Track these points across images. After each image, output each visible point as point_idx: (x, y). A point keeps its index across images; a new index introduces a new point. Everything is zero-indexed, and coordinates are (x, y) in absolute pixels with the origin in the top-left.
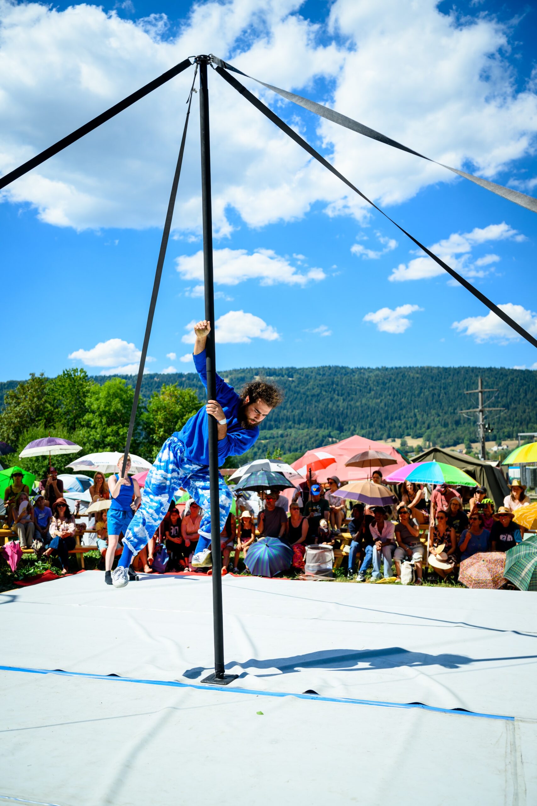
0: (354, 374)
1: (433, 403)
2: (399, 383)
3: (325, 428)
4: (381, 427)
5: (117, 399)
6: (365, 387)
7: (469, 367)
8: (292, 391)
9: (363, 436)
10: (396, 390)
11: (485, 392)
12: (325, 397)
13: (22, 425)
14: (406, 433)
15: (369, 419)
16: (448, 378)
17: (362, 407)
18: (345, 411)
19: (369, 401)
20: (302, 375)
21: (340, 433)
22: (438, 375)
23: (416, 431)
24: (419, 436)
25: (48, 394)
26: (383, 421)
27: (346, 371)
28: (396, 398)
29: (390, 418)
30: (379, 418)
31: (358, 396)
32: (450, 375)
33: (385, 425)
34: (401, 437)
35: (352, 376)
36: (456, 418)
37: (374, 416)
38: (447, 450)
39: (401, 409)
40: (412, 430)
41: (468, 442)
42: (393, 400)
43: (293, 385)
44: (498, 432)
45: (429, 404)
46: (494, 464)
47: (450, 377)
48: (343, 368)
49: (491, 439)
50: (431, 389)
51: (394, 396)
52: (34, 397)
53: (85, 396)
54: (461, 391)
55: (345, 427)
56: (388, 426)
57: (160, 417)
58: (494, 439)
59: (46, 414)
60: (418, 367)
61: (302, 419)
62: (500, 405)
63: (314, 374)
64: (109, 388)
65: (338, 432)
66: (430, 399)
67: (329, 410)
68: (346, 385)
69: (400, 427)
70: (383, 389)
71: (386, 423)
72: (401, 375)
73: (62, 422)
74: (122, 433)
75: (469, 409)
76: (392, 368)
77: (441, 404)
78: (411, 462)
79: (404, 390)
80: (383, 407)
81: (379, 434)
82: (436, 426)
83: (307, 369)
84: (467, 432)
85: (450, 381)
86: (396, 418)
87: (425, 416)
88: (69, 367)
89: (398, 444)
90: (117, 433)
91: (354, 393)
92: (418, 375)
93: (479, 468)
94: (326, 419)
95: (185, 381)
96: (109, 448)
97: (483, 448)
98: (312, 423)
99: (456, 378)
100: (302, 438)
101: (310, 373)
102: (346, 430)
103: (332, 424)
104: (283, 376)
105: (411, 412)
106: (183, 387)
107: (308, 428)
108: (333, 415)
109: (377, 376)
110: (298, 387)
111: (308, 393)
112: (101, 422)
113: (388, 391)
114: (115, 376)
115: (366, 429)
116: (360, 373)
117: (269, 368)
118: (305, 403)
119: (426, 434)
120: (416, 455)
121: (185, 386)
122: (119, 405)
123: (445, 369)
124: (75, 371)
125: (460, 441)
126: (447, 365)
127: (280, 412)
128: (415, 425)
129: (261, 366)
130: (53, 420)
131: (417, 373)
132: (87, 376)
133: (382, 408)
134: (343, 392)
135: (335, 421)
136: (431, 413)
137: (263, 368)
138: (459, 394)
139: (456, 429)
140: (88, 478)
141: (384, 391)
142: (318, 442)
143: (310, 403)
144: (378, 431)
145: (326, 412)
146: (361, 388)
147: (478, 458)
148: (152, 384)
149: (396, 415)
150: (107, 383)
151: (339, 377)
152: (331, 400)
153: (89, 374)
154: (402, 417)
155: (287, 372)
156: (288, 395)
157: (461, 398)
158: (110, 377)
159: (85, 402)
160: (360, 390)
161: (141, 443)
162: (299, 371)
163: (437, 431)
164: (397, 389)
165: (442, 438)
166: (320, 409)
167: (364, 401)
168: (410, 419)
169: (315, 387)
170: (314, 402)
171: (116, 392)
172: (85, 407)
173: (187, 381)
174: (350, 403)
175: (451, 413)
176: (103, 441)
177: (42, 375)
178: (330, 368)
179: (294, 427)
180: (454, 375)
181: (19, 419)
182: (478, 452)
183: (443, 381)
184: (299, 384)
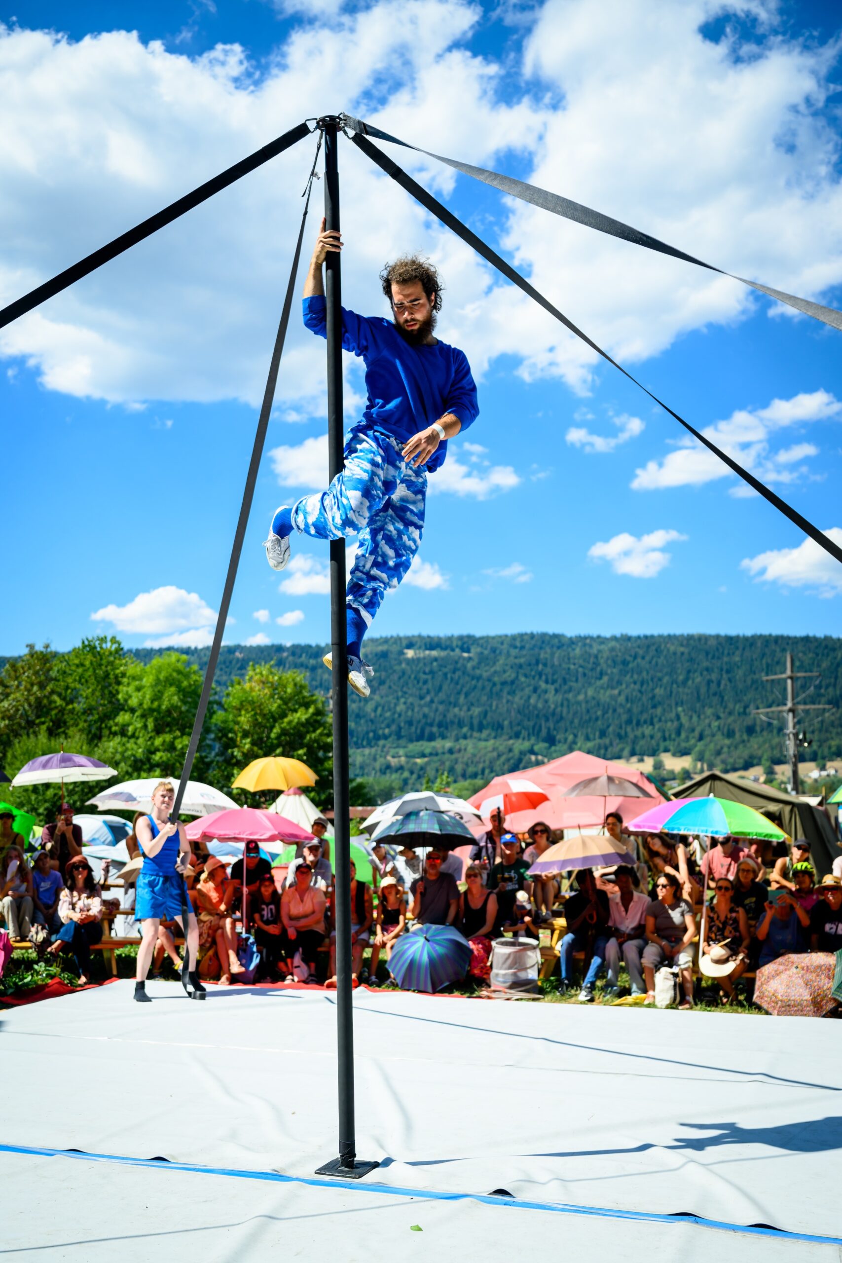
0: (574, 646)
1: (709, 697)
2: (650, 662)
3: (524, 739)
4: (620, 737)
5: (173, 689)
6: (592, 669)
7: (770, 635)
8: (469, 675)
9: (589, 752)
10: (644, 674)
11: (798, 678)
12: (524, 685)
13: (12, 731)
14: (662, 748)
15: (599, 723)
16: (733, 654)
17: (587, 702)
18: (559, 709)
19: (599, 692)
20: (486, 649)
21: (550, 747)
22: (718, 649)
23: (679, 744)
24: (684, 753)
25: (56, 680)
26: (624, 726)
27: (560, 642)
28: (645, 686)
29: (634, 722)
30: (617, 722)
31: (580, 684)
32: (737, 648)
33: (626, 733)
34: (653, 753)
35: (570, 649)
36: (749, 721)
37: (608, 719)
38: (732, 777)
39: (654, 707)
40: (672, 743)
41: (768, 764)
42: (640, 692)
43: (469, 665)
44: (820, 746)
45: (702, 697)
46: (813, 801)
47: (738, 653)
48: (555, 636)
49: (807, 757)
50: (705, 673)
51: (642, 684)
52: (32, 685)
53: (119, 683)
54: (756, 677)
55: (558, 737)
56: (631, 736)
57: (245, 720)
58: (814, 759)
59: (54, 713)
60: (682, 636)
61: (485, 722)
62: (823, 700)
63: (505, 646)
64: (159, 670)
65: (546, 745)
66: (703, 690)
67: (531, 708)
68: (560, 665)
69: (652, 737)
70: (623, 673)
71: (629, 729)
72: (654, 648)
73: (81, 726)
74: (179, 746)
75: (770, 706)
76: (639, 637)
77: (722, 698)
78: (672, 797)
79: (659, 675)
80: (624, 702)
81: (616, 749)
82: (713, 735)
83: (493, 638)
84: (767, 745)
85: (737, 659)
86: (645, 722)
87: (695, 718)
88: (93, 634)
89: (648, 765)
90: (171, 747)
91: (574, 679)
92: (682, 649)
93: (788, 809)
94: (526, 723)
95: (287, 658)
96: (158, 772)
97: (795, 773)
98: (502, 729)
99: (747, 653)
100: (485, 755)
101: (499, 646)
102: (560, 742)
103: (535, 732)
104: (453, 650)
105: (671, 711)
106: (284, 667)
107: (495, 738)
108: (537, 716)
109: (612, 649)
110: (478, 668)
111: (496, 679)
112: (145, 726)
113: (632, 676)
114: (169, 649)
115: (594, 739)
116: (585, 645)
117: (429, 637)
118: (490, 696)
119: (697, 749)
120: (679, 785)
121: (287, 666)
122: (176, 698)
123: (731, 640)
124: (103, 640)
125: (755, 761)
126: (732, 632)
127: (448, 711)
128: (679, 733)
129: (416, 633)
130: (65, 723)
131: (682, 645)
132: (122, 649)
133: (621, 705)
134: (555, 677)
135: (540, 726)
136: (704, 713)
137: (420, 636)
138: (754, 682)
139: (749, 741)
140: (123, 821)
141: (625, 676)
142: (512, 761)
143: (499, 695)
144: (615, 744)
145: (527, 711)
146: (586, 671)
147: (785, 791)
148: (231, 662)
149: (645, 716)
150: (156, 661)
151: (548, 650)
152: (535, 690)
153: (126, 646)
154: (656, 720)
155: (460, 643)
156: (461, 681)
157: (757, 689)
158: (160, 652)
159: (118, 692)
160: (585, 675)
161: (212, 762)
162: (481, 642)
163: (716, 744)
164: (648, 673)
165: (723, 756)
166: (515, 706)
167: (590, 692)
168: (669, 724)
169: (507, 668)
170: (505, 694)
171: (171, 675)
172: (118, 700)
173: (291, 658)
174: (566, 696)
175: (739, 714)
176: (149, 760)
177: (47, 647)
178: (532, 636)
179: (471, 736)
180: (744, 649)
181: (7, 722)
182: (785, 779)
183: (726, 659)
184: (479, 663)
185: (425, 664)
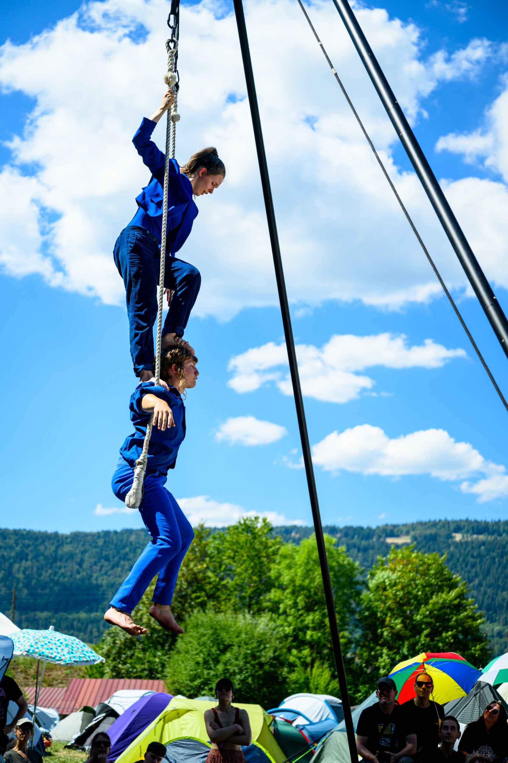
104: (500, 535)
117: (476, 521)
129: (464, 518)
137: (467, 520)
185: (473, 548)
